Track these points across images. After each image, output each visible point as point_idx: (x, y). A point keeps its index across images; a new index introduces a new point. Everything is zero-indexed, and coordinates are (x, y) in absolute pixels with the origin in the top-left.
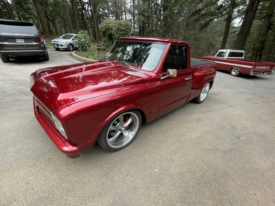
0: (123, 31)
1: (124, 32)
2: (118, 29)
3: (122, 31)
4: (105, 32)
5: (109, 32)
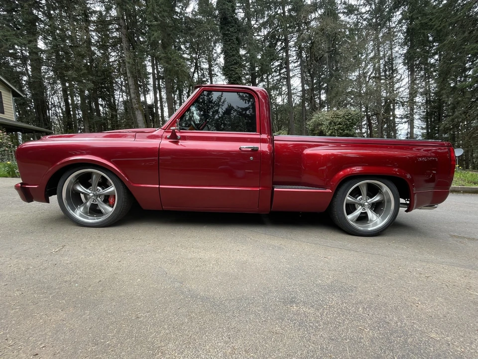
0: (340, 124)
1: (341, 126)
2: (330, 123)
3: (338, 125)
4: (313, 130)
5: (318, 130)
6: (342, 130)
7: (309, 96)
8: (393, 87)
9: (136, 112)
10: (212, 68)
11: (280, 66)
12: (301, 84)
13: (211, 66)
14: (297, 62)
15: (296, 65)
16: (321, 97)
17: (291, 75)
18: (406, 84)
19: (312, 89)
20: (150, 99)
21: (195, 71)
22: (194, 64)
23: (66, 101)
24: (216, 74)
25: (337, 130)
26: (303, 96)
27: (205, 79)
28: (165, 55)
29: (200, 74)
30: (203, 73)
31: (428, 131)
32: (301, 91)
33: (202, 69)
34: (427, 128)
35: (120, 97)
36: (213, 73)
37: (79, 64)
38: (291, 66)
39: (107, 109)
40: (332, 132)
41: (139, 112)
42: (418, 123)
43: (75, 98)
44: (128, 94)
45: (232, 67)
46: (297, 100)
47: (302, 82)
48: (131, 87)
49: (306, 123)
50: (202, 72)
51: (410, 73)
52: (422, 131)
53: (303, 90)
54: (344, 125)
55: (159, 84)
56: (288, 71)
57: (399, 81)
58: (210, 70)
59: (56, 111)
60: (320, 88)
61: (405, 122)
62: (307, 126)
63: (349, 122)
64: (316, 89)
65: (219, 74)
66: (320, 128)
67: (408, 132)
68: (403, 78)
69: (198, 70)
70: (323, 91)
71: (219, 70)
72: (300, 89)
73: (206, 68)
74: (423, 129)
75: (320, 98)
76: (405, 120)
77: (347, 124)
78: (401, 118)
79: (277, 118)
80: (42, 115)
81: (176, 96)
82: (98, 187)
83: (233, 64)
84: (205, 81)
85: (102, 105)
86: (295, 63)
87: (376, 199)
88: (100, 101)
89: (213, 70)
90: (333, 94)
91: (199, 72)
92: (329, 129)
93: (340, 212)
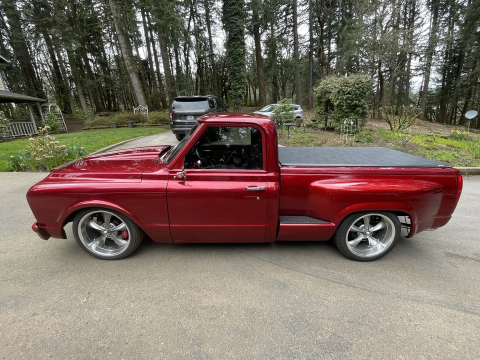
0: (349, 93)
1: (350, 96)
2: (339, 92)
3: (347, 94)
4: (320, 98)
5: (325, 98)
6: (350, 100)
7: (317, 45)
8: (412, 32)
9: (131, 75)
10: (210, 14)
11: (286, 10)
12: (309, 32)
13: (208, 11)
14: (306, 4)
15: (304, 8)
16: (331, 46)
17: (298, 21)
18: (427, 29)
19: (321, 38)
20: (142, 53)
21: (190, 17)
22: (190, 9)
23: (53, 57)
24: (214, 22)
25: (346, 100)
26: (311, 47)
27: (202, 28)
28: (157, 8)
29: (196, 22)
30: (200, 21)
31: (443, 85)
32: (308, 41)
33: (198, 16)
34: (443, 80)
35: (110, 52)
36: (211, 20)
37: (62, 20)
38: (299, 9)
39: (98, 66)
40: (340, 102)
41: (134, 75)
42: (434, 75)
43: (61, 54)
44: (119, 47)
45: (232, 19)
46: (303, 51)
47: (310, 30)
48: (122, 46)
49: (313, 90)
50: (199, 18)
51: (433, 16)
52: (437, 84)
53: (312, 40)
54: (353, 95)
55: (151, 35)
56: (295, 15)
57: (419, 26)
58: (207, 16)
59: (44, 69)
60: (330, 37)
61: (421, 74)
62: (314, 93)
63: (359, 91)
64: (326, 37)
65: (217, 21)
66: (327, 96)
67: (422, 86)
68: (424, 21)
69: (194, 16)
70: (333, 40)
71: (218, 16)
72: (308, 38)
73: (203, 14)
74: (438, 81)
75: (329, 48)
76: (421, 72)
77: (356, 94)
78: (417, 70)
79: (281, 73)
80: (31, 79)
81: (171, 50)
82: (111, 224)
83: (233, 15)
84: (202, 30)
85: (92, 61)
86: (303, 5)
87: (379, 227)
88: (89, 56)
89: (211, 16)
90: (344, 47)
91: (195, 19)
92: (338, 99)
93: (342, 242)
